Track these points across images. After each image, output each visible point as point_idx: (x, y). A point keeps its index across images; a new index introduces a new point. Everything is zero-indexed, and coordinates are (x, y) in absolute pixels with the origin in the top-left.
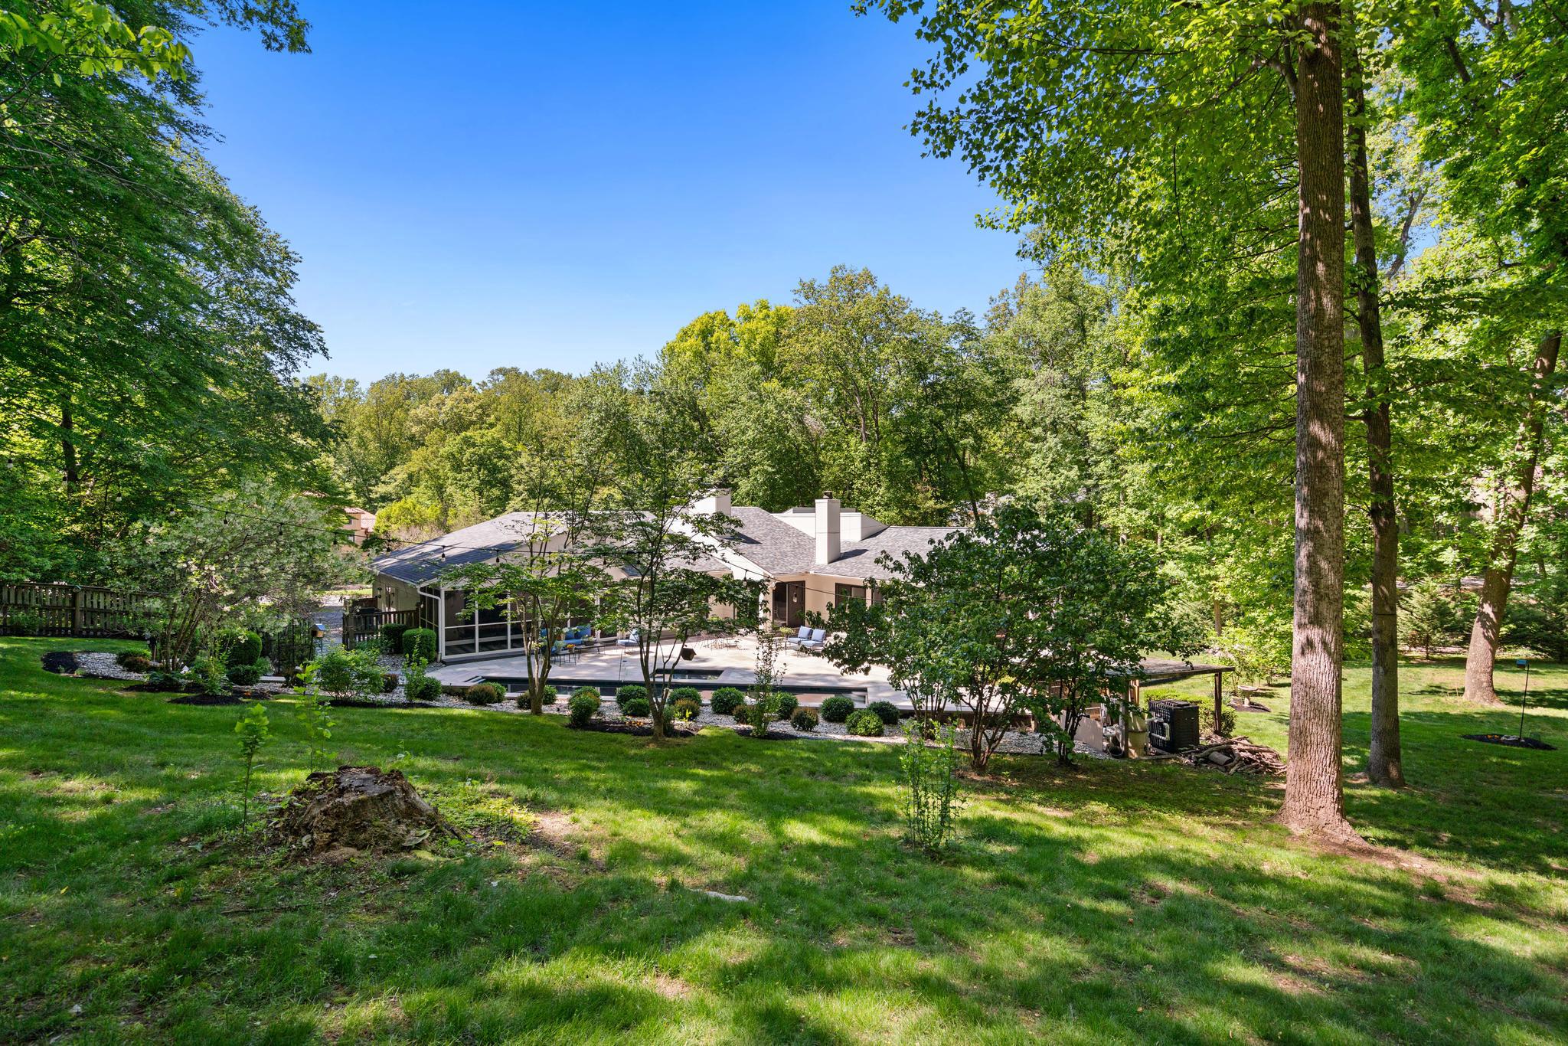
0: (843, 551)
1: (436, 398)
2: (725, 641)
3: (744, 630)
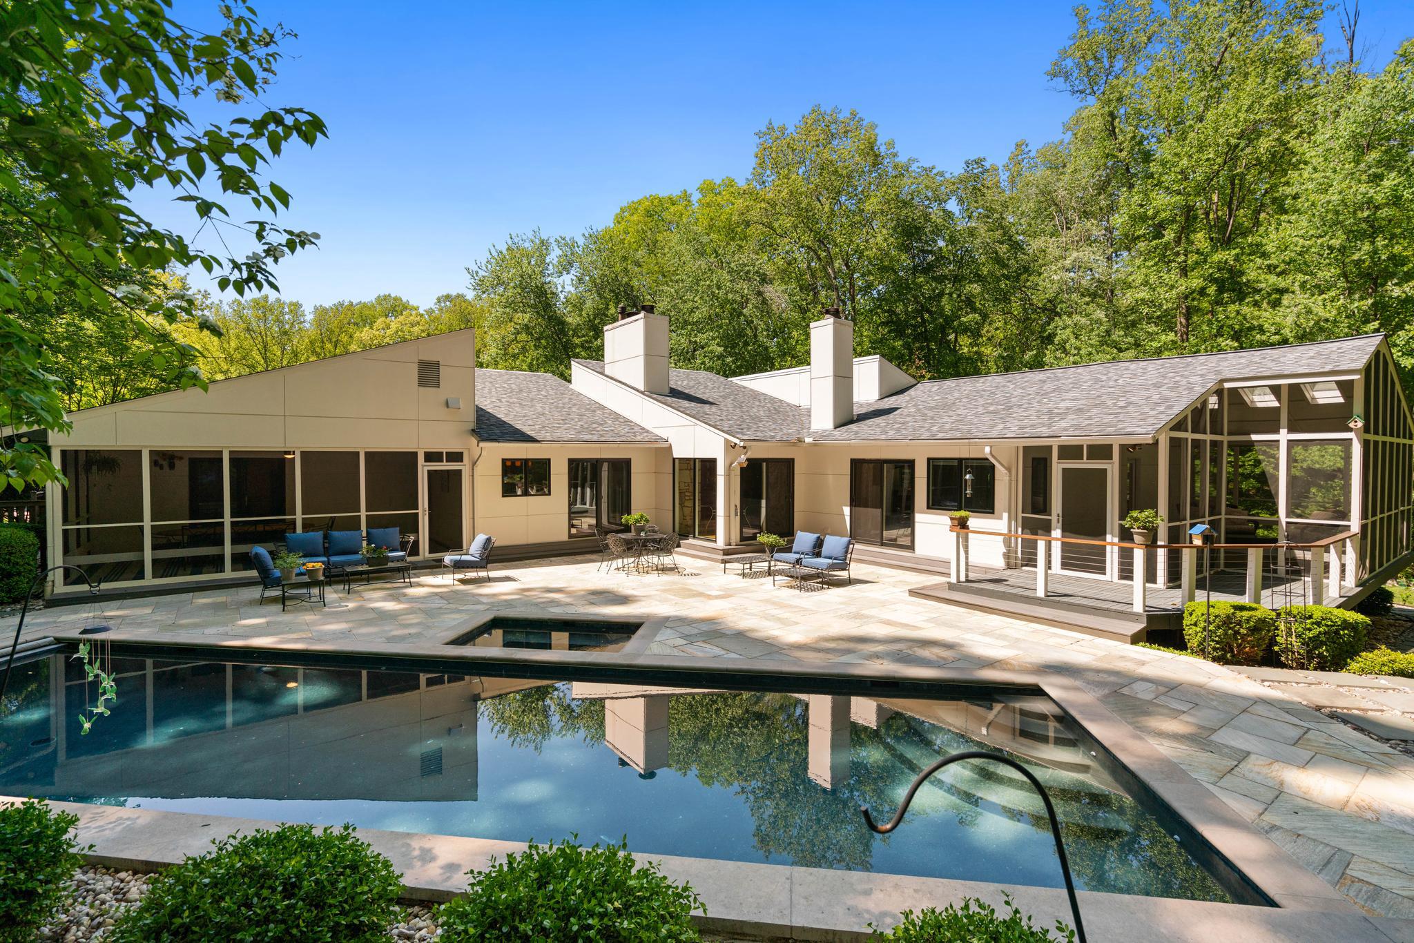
0: (857, 411)
1: (380, 322)
2: (655, 559)
3: (691, 541)
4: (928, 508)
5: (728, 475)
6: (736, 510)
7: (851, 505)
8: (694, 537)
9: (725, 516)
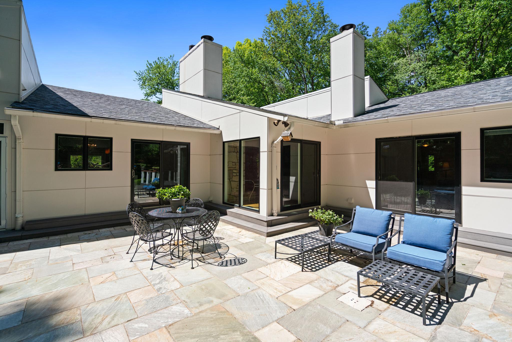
3: (236, 210)
4: (482, 180)
5: (270, 151)
6: (278, 183)
7: (377, 179)
8: (240, 207)
9: (268, 189)
